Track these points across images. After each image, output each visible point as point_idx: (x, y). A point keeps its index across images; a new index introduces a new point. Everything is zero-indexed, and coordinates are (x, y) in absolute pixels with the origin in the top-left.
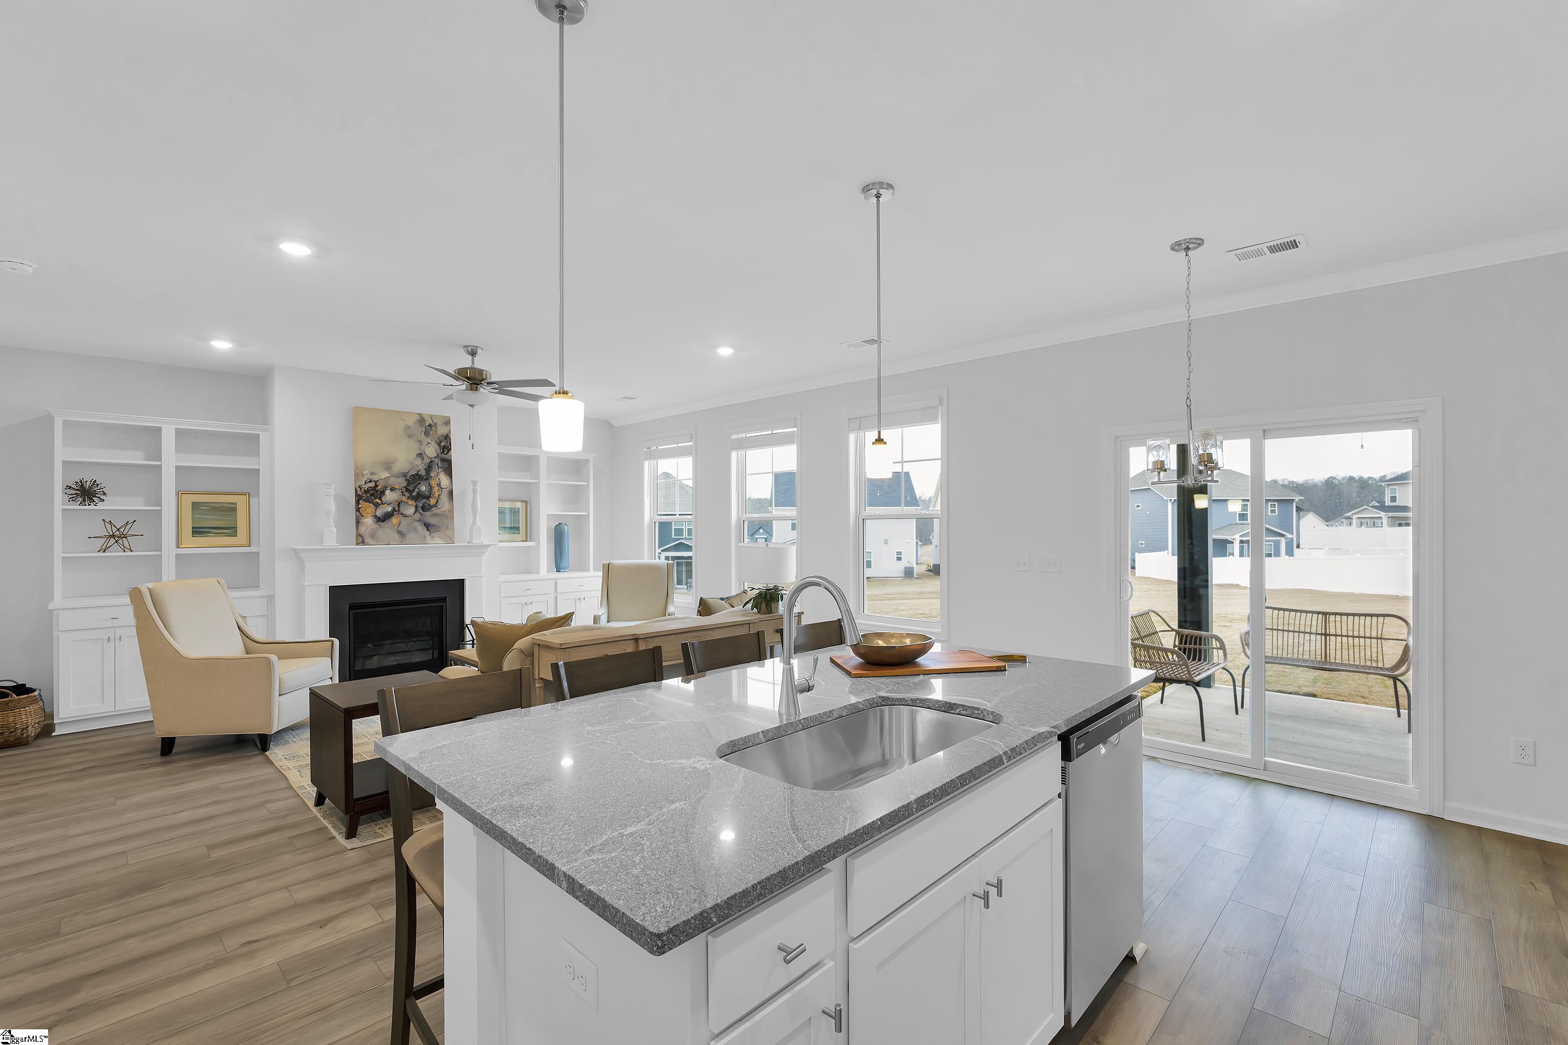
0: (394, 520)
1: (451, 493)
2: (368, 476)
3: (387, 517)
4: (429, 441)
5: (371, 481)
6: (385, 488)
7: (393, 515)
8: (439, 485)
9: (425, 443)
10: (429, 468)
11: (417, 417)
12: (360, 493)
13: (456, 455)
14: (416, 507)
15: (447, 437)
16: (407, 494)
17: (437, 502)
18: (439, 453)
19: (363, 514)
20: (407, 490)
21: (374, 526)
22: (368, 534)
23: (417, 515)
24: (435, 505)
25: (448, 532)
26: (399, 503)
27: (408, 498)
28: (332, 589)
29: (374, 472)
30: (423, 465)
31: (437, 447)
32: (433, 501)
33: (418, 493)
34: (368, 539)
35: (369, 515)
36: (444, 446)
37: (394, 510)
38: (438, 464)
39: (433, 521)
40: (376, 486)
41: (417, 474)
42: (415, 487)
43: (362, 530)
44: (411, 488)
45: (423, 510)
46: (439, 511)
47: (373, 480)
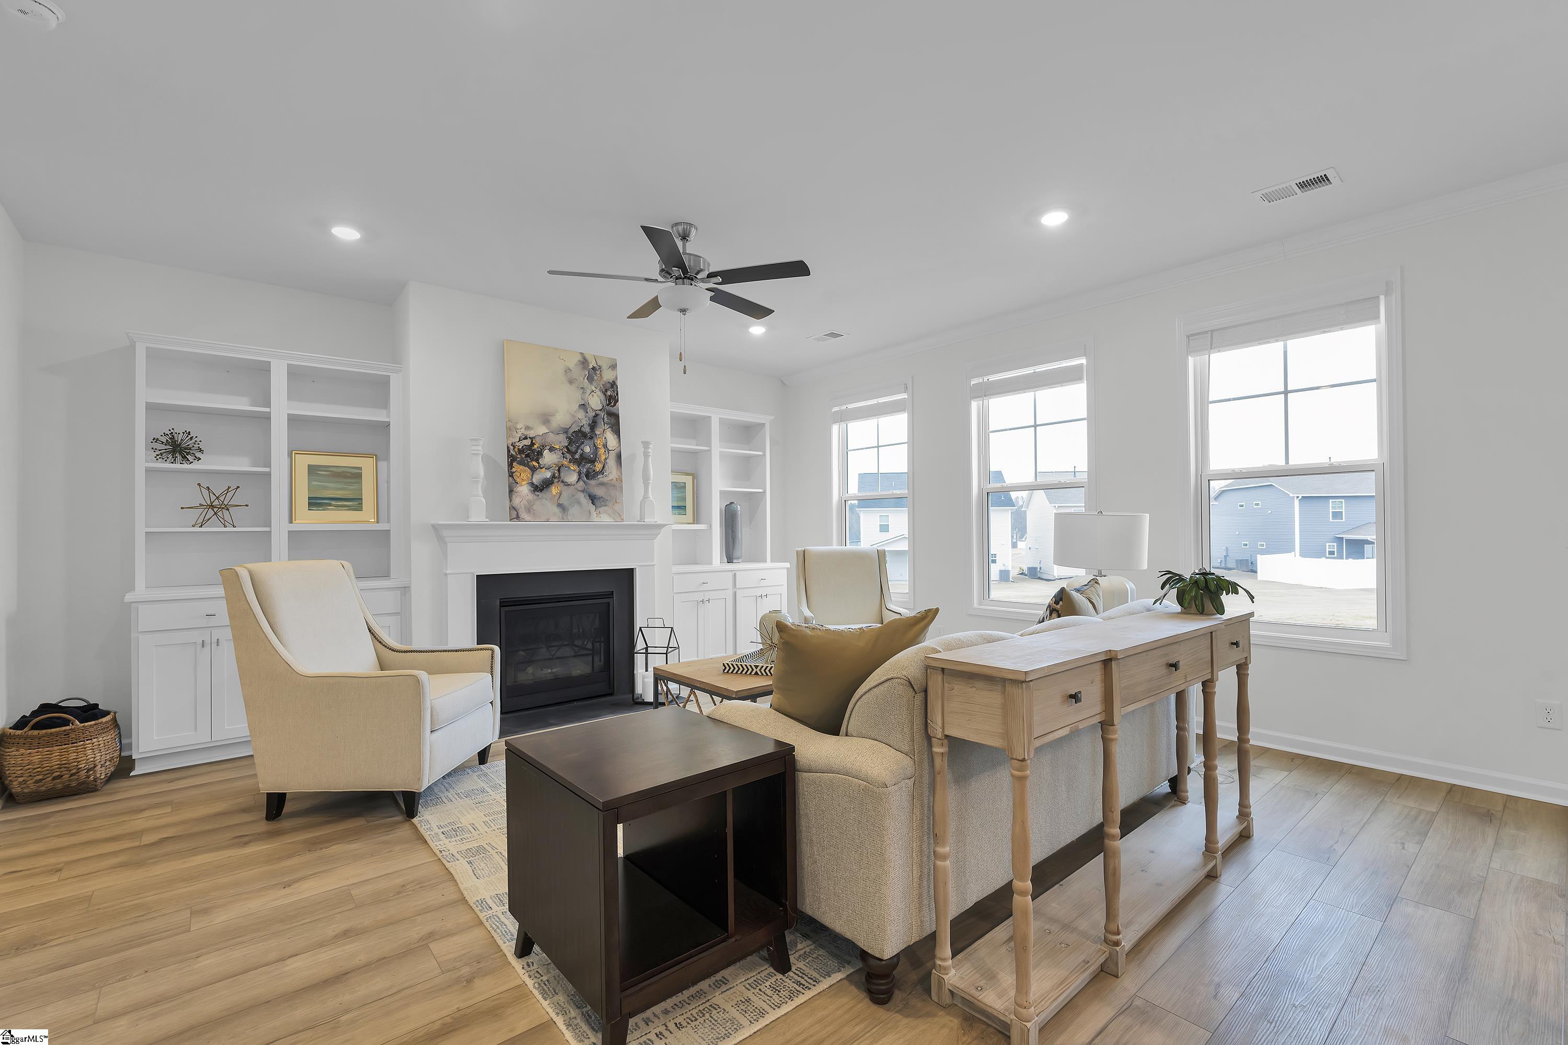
0: (554, 490)
1: (619, 456)
2: (523, 431)
3: (545, 486)
4: (594, 389)
5: (526, 438)
6: (543, 447)
7: (553, 483)
8: (605, 446)
9: (589, 392)
10: (593, 425)
11: (579, 358)
12: (514, 453)
13: (623, 408)
14: (580, 473)
15: (613, 385)
16: (569, 457)
17: (604, 467)
18: (605, 404)
19: (518, 480)
20: (569, 451)
21: (531, 497)
22: (523, 508)
23: (581, 483)
24: (602, 472)
25: (617, 507)
26: (560, 468)
27: (570, 462)
28: (479, 577)
29: (530, 426)
30: (587, 419)
31: (603, 397)
32: (598, 467)
33: (581, 455)
34: (523, 515)
35: (525, 482)
36: (610, 396)
37: (553, 476)
38: (603, 419)
39: (599, 492)
40: (533, 444)
41: (580, 431)
42: (578, 447)
43: (517, 501)
44: (573, 449)
45: (587, 476)
46: (605, 480)
47: (528, 436)
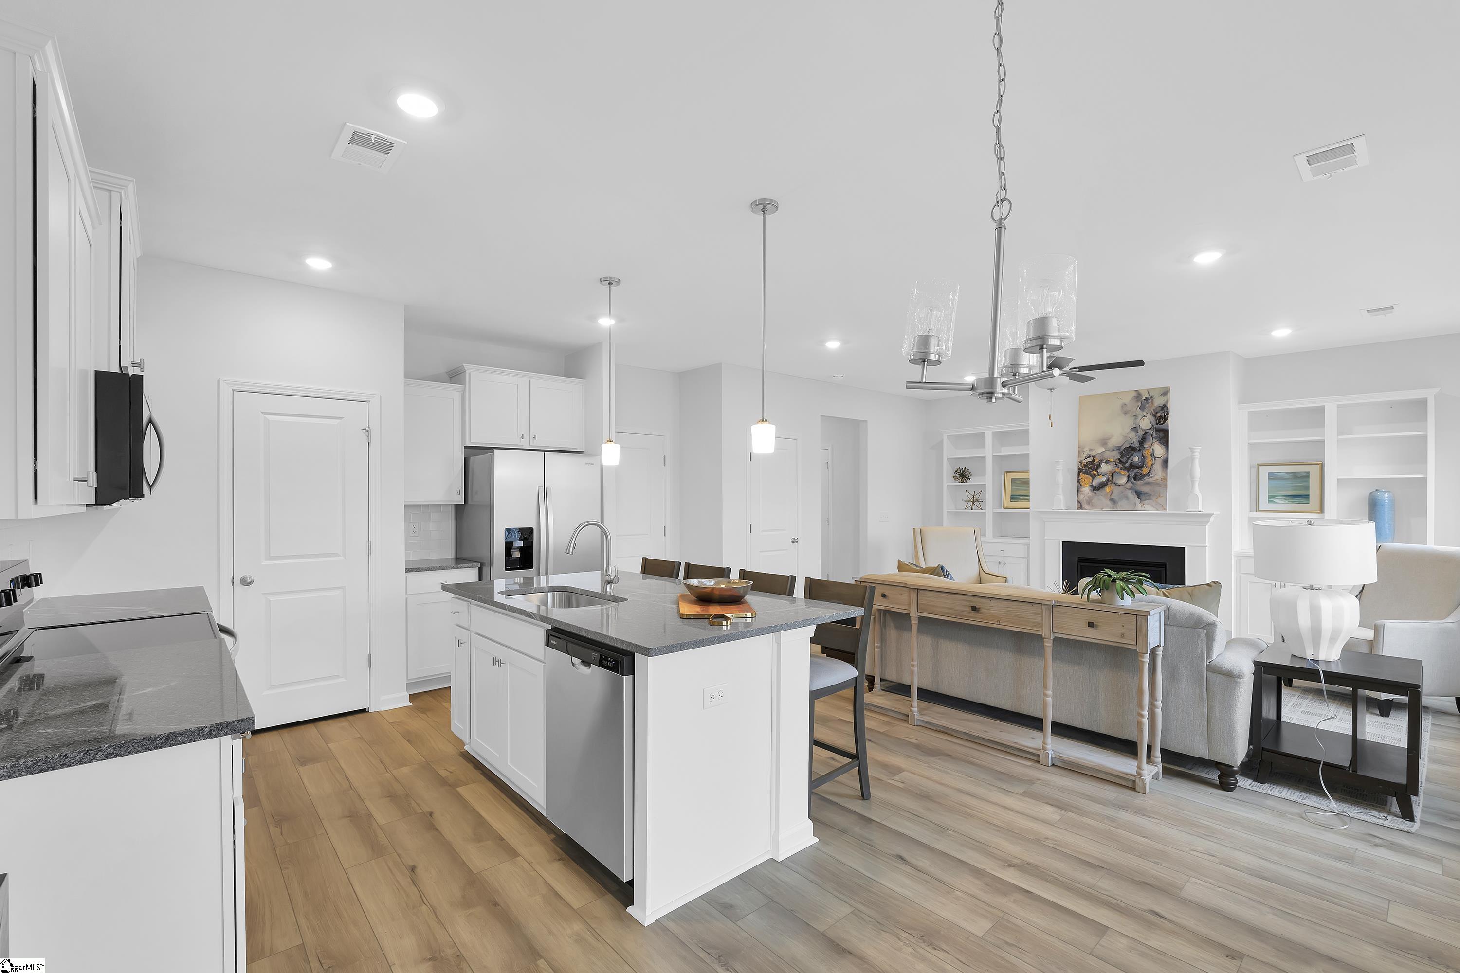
0: (1108, 489)
1: (1166, 462)
2: (1088, 452)
3: (1102, 486)
4: (1145, 414)
5: (1089, 457)
6: (1101, 461)
7: (1108, 484)
8: (1153, 455)
9: (1140, 417)
10: (1142, 441)
11: (1134, 394)
12: (1081, 467)
13: (1172, 424)
14: (1129, 477)
15: (1164, 408)
16: (1120, 465)
17: (1150, 471)
18: (1154, 423)
19: (1082, 484)
20: (1121, 462)
21: (1091, 494)
22: (1085, 501)
23: (1130, 484)
24: (1148, 475)
25: (1160, 500)
26: (1112, 474)
27: (1121, 469)
28: (1065, 544)
29: (1093, 448)
30: (1137, 437)
31: (1153, 419)
32: (1145, 471)
33: (1131, 464)
34: (1085, 506)
35: (1087, 485)
36: (1160, 417)
37: (1108, 480)
38: (1152, 435)
39: (1145, 489)
40: (1094, 460)
41: (1130, 447)
42: (1128, 459)
43: (1081, 497)
44: (1124, 460)
45: (1135, 478)
46: (1151, 480)
47: (1091, 455)
